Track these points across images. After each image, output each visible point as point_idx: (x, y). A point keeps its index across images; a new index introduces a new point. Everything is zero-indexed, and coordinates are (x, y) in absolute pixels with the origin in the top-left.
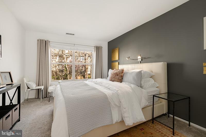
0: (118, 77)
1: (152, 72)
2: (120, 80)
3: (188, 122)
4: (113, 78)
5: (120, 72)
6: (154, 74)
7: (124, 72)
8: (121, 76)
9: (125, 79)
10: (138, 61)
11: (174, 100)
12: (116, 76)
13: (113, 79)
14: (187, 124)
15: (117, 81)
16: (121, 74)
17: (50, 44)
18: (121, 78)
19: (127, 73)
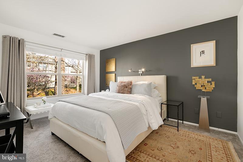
0: (127, 89)
1: (155, 83)
2: (130, 92)
3: (177, 121)
4: (122, 90)
5: (129, 84)
6: (157, 85)
7: (132, 84)
8: (130, 88)
9: (134, 90)
10: (139, 73)
11: (178, 105)
12: (124, 88)
13: (122, 92)
14: (176, 122)
15: (126, 93)
16: (130, 86)
17: (26, 45)
18: (130, 90)
19: (136, 85)
